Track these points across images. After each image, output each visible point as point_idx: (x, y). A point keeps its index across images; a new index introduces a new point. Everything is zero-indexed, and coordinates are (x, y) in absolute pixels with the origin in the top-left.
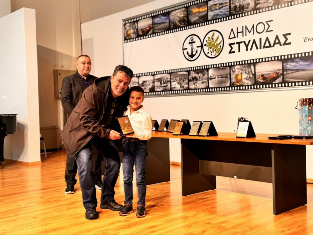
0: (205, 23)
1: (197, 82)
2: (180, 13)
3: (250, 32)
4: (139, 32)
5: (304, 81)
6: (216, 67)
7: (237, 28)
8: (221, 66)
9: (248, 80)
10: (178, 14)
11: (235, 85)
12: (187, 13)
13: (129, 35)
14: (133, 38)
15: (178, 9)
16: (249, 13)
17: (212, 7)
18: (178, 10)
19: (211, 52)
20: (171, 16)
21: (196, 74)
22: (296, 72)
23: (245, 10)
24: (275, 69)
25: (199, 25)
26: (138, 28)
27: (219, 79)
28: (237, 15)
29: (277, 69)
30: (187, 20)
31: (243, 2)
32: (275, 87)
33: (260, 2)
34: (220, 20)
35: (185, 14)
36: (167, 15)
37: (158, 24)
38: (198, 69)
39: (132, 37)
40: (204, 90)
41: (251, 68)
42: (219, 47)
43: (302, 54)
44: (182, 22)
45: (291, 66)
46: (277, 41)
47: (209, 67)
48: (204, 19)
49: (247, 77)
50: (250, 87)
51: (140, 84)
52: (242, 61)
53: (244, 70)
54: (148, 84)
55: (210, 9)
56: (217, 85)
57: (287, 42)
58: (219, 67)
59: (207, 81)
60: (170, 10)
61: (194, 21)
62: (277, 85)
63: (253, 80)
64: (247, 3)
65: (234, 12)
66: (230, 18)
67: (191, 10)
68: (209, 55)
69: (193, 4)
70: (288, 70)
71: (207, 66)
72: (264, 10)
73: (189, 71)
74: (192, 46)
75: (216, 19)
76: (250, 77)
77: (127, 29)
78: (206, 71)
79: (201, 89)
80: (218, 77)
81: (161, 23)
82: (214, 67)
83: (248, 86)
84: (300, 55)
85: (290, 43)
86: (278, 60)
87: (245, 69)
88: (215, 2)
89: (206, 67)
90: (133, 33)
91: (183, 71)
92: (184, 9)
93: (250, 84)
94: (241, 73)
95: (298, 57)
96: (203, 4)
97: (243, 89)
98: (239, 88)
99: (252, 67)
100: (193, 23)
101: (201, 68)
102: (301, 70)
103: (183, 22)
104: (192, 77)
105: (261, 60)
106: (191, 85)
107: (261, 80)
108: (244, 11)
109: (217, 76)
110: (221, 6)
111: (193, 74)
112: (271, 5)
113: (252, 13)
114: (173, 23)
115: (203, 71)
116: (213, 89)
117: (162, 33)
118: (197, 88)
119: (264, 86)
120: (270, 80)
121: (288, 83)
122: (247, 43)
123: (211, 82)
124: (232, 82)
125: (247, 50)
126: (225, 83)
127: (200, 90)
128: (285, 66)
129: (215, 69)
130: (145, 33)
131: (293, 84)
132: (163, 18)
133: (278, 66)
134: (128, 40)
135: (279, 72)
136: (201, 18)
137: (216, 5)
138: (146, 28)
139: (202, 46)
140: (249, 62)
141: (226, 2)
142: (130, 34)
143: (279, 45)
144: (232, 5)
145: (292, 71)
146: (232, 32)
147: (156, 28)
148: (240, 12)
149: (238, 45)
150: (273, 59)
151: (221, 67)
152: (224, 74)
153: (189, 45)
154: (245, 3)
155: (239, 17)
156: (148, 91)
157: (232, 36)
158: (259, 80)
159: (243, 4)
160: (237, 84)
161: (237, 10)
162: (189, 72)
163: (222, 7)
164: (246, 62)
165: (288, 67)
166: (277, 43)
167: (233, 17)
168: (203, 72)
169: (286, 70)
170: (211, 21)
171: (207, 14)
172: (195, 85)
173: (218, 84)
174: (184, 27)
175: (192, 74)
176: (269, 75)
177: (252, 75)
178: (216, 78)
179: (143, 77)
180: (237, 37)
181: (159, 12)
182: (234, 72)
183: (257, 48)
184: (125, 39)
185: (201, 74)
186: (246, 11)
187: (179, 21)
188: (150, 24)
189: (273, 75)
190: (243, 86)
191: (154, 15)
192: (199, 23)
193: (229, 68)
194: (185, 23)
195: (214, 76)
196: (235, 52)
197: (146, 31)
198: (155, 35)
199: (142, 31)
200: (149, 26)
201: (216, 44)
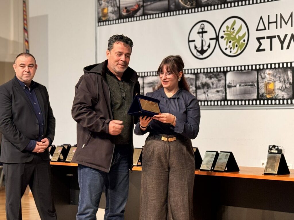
0: (223, 6)
1: (210, 91)
3: (286, 23)
4: (122, 11)
6: (238, 70)
7: (269, 16)
8: (245, 69)
9: (283, 91)
11: (265, 98)
13: (105, 15)
14: (111, 19)
19: (231, 48)
21: (208, 79)
25: (213, 7)
26: (121, 6)
27: (242, 87)
34: (244, 3)
38: (211, 72)
39: (110, 17)
40: (219, 103)
41: (287, 75)
42: (242, 41)
47: (227, 70)
49: (282, 87)
50: (285, 102)
52: (275, 64)
53: (277, 76)
56: (239, 96)
58: (241, 70)
59: (224, 90)
61: (206, 1)
63: (291, 91)
68: (227, 52)
71: (224, 68)
73: (197, 73)
74: (202, 37)
75: (238, 1)
76: (286, 88)
77: (102, 6)
78: (222, 75)
79: (214, 101)
80: (240, 85)
81: (155, 1)
82: (234, 70)
83: (283, 100)
87: (279, 75)
89: (222, 70)
90: (113, 13)
91: (188, 73)
93: (286, 96)
94: (274, 80)
97: (275, 104)
98: (270, 102)
99: (289, 73)
100: (204, 3)
101: (215, 70)
103: (189, 1)
104: (202, 84)
106: (200, 95)
109: (238, 83)
111: (203, 79)
115: (218, 75)
116: (233, 102)
117: (157, 15)
118: (209, 99)
122: (282, 39)
124: (261, 93)
125: (282, 48)
126: (250, 93)
127: (213, 103)
129: (236, 73)
130: (131, 14)
134: (105, 23)
138: (132, 6)
140: (285, 65)
142: (107, 13)
146: (261, 20)
147: (149, 7)
149: (269, 40)
151: (245, 71)
152: (249, 81)
153: (198, 35)
155: (272, 1)
157: (261, 27)
160: (268, 96)
162: (197, 75)
164: (281, 66)
168: (218, 77)
170: (231, 3)
172: (206, 96)
173: (240, 94)
174: (192, 9)
175: (201, 78)
177: (288, 84)
178: (238, 86)
180: (269, 29)
182: (263, 79)
184: (100, 20)
185: (215, 79)
188: (140, 1)
190: (275, 100)
192: (213, 4)
193: (256, 73)
194: (192, 3)
195: (234, 83)
196: (266, 50)
197: (133, 11)
198: (146, 17)
199: (126, 10)
200: (138, 4)
201: (237, 37)
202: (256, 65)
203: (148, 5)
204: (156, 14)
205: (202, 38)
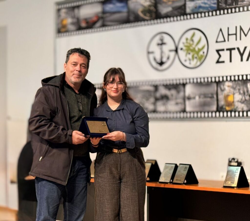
0: (182, 17)
1: (169, 102)
3: (246, 35)
4: (81, 22)
7: (228, 28)
8: (204, 81)
9: (242, 103)
10: (142, 2)
11: (225, 110)
12: (156, 1)
13: (64, 26)
14: (71, 30)
16: (245, 8)
19: (190, 60)
20: (131, 3)
21: (167, 91)
23: (240, 4)
25: (172, 19)
26: (80, 17)
27: (202, 99)
28: (228, 9)
30: (154, 10)
34: (203, 15)
35: (152, 2)
36: (125, 1)
37: (110, 13)
38: (170, 84)
39: (68, 28)
41: (247, 87)
44: (147, 13)
47: (186, 82)
48: (180, 11)
49: (241, 99)
50: (245, 114)
52: (235, 76)
53: (236, 88)
58: (201, 82)
59: (183, 102)
61: (166, 13)
65: (224, 5)
66: (218, 12)
68: (187, 64)
71: (183, 79)
73: (157, 85)
74: (162, 49)
75: (197, 13)
76: (245, 100)
77: (61, 17)
78: (182, 88)
79: (173, 113)
81: (115, 13)
82: (193, 82)
83: (243, 112)
87: (239, 88)
89: (181, 82)
90: (73, 24)
91: (148, 85)
93: (245, 109)
97: (235, 116)
99: (249, 85)
100: (164, 15)
101: (175, 82)
108: (238, 4)
109: (198, 95)
111: (163, 91)
114: (134, 14)
115: (178, 87)
116: (192, 114)
118: (169, 111)
122: (242, 51)
123: (189, 104)
124: (220, 105)
125: (242, 60)
126: (209, 106)
127: (172, 115)
129: (195, 85)
132: (118, 4)
136: (176, 10)
138: (91, 18)
140: (245, 78)
142: (66, 25)
146: (221, 33)
147: (108, 19)
148: (233, 5)
149: (229, 52)
151: (204, 83)
152: (208, 93)
153: (157, 47)
155: (232, 12)
157: (221, 39)
160: (228, 108)
161: (228, 3)
162: (156, 87)
164: (241, 78)
167: (222, 12)
168: (177, 89)
171: (185, 5)
172: (165, 107)
173: (199, 106)
174: (151, 20)
175: (160, 90)
177: (248, 96)
178: (197, 97)
180: (228, 40)
182: (222, 91)
185: (174, 91)
187: (143, 11)
188: (99, 13)
190: (235, 111)
192: (172, 15)
193: (215, 85)
194: (151, 14)
195: (193, 95)
196: (226, 62)
199: (85, 21)
200: (97, 16)
201: (197, 49)
202: (215, 78)
203: (107, 16)
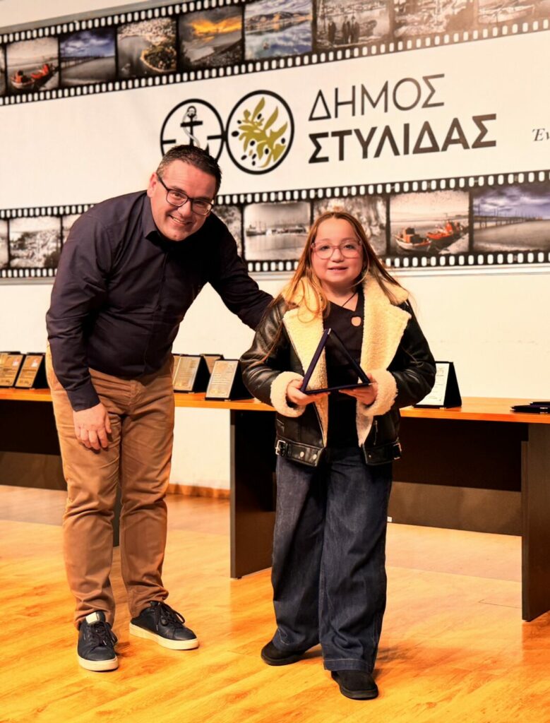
0: (236, 69)
2: (154, 30)
3: (374, 105)
4: (12, 78)
5: (531, 249)
6: (269, 200)
7: (337, 90)
8: (284, 199)
10: (147, 36)
12: (177, 34)
15: (147, 19)
16: (374, 49)
17: (259, 21)
18: (145, 22)
19: (254, 156)
20: (123, 38)
22: (510, 224)
23: (362, 41)
24: (449, 215)
25: (214, 72)
26: (9, 68)
27: (278, 236)
28: (335, 52)
29: (454, 215)
30: (175, 53)
31: (355, 15)
32: (447, 264)
33: (409, 18)
34: (282, 63)
35: (169, 37)
36: (110, 35)
37: (77, 59)
41: (375, 210)
42: (278, 141)
43: (526, 174)
44: (158, 59)
45: (496, 207)
46: (455, 136)
47: (246, 201)
48: (231, 55)
51: (13, 242)
52: (349, 187)
54: (42, 242)
55: (252, 28)
56: (271, 252)
57: (485, 139)
58: (277, 200)
60: (120, 21)
61: (199, 60)
62: (452, 260)
63: (382, 242)
64: (369, 20)
66: (315, 58)
67: (191, 25)
68: (247, 164)
69: (196, 10)
70: (486, 217)
71: (239, 196)
72: (419, 43)
74: (192, 133)
75: (268, 59)
76: (372, 235)
78: (235, 211)
80: (274, 231)
81: (86, 59)
82: (261, 201)
84: (521, 179)
85: (493, 144)
86: (457, 188)
87: (359, 211)
88: (267, 7)
89: (235, 200)
92: (166, 21)
95: (516, 183)
96: (229, 11)
99: (380, 206)
100: (196, 64)
101: (220, 201)
102: (522, 218)
103: (162, 59)
105: (406, 187)
107: (406, 245)
108: (357, 41)
109: (270, 227)
110: (286, 23)
112: (441, 29)
113: (383, 48)
114: (130, 60)
115: (227, 211)
116: (258, 266)
117: (91, 88)
119: (415, 261)
120: (432, 244)
121: (486, 255)
122: (365, 136)
123: (251, 245)
125: (365, 155)
128: (476, 206)
129: (265, 206)
130: (33, 86)
131: (500, 258)
132: (94, 41)
133: (457, 206)
135: (459, 224)
136: (223, 52)
137: (270, 17)
138: (34, 69)
139: (224, 137)
140: (371, 190)
141: (302, 10)
143: (460, 146)
144: (320, 22)
145: (499, 223)
146: (320, 99)
147: (73, 71)
148: (347, 43)
149: (337, 139)
150: (443, 185)
151: (284, 202)
152: (293, 222)
153: (182, 129)
154: (360, 18)
155: (344, 58)
156: (41, 265)
157: (321, 111)
158: (401, 244)
159: (355, 21)
161: (336, 38)
163: (290, 25)
164: (362, 191)
165: (486, 210)
166: (455, 142)
167: (323, 57)
168: (226, 214)
169: (479, 219)
170: (254, 62)
171: (242, 42)
173: (273, 249)
174: (167, 75)
176: (429, 231)
177: (378, 227)
178: (269, 232)
179: (24, 219)
180: (336, 116)
181: (80, 22)
183: (396, 152)
186: (365, 43)
187: (149, 55)
188: (52, 59)
189: (441, 231)
191: (65, 30)
192: (215, 65)
193: (308, 206)
194: (168, 62)
195: (260, 227)
196: (330, 159)
197: (37, 80)
198: (66, 92)
199: (21, 77)
200: (47, 65)
201: (268, 133)
202: (308, 191)
203: (70, 67)
204: (88, 86)
205: (191, 136)
